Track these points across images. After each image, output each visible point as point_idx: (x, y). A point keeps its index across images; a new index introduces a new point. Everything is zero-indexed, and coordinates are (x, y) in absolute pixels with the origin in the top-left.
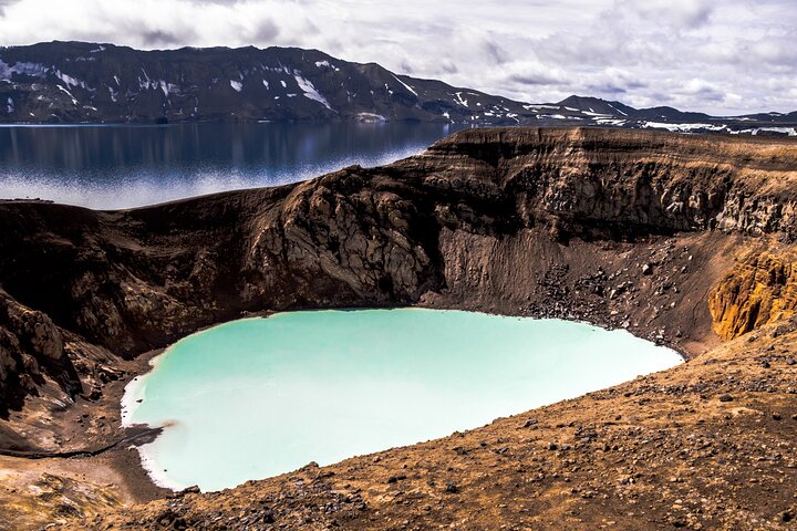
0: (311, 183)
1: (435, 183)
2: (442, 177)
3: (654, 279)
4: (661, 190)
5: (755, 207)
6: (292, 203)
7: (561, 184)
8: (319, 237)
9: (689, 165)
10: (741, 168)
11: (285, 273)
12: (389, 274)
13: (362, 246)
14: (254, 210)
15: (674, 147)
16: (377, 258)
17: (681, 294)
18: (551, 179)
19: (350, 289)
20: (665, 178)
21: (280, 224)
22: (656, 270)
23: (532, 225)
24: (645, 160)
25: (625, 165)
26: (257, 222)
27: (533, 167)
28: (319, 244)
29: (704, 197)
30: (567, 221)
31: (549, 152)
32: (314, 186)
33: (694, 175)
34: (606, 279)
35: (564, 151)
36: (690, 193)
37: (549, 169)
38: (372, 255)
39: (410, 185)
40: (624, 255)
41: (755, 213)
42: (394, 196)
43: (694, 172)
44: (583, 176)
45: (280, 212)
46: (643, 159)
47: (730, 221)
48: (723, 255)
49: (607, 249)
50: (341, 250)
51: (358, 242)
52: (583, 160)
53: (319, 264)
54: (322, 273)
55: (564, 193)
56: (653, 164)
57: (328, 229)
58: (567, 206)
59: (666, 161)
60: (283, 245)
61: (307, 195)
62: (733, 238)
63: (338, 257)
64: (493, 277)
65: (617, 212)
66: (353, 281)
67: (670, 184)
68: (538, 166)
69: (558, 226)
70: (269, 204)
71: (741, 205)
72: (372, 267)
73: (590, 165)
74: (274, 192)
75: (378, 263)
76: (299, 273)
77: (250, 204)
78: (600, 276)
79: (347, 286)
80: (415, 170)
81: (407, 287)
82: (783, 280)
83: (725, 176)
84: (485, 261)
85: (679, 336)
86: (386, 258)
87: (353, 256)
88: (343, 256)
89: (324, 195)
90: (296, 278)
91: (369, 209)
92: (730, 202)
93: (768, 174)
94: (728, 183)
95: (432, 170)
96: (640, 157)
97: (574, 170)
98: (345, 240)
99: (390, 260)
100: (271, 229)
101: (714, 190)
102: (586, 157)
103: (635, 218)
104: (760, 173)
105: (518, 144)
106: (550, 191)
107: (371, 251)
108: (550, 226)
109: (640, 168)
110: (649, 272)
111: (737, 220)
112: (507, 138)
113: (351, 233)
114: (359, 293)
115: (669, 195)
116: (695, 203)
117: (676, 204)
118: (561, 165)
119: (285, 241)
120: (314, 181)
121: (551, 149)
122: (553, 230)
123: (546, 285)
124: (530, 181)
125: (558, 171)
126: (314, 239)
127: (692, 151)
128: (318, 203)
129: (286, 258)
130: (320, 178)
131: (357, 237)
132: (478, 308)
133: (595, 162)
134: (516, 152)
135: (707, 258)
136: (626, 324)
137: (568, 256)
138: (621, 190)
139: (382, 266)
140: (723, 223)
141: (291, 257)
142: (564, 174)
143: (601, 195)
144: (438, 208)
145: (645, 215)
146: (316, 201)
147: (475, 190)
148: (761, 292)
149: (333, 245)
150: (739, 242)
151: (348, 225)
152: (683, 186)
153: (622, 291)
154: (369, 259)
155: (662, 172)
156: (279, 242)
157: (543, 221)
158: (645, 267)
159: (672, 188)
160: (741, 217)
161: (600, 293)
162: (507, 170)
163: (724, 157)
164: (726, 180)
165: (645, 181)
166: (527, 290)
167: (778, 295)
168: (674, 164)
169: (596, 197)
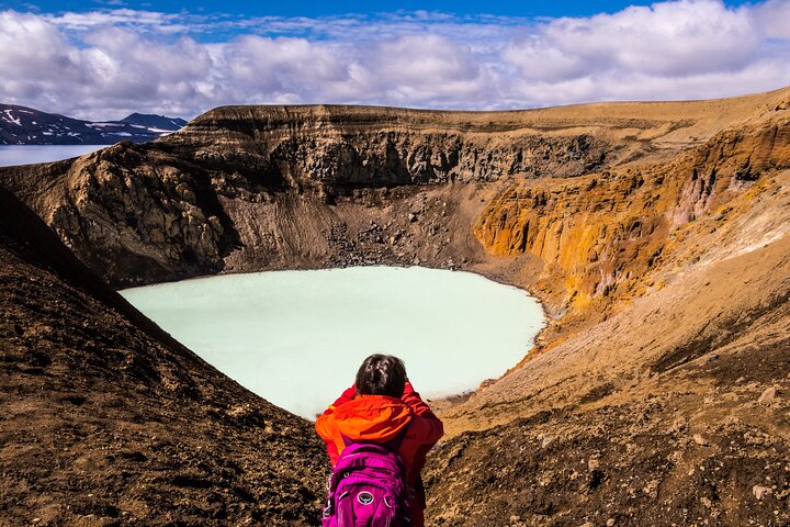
0: (90, 158)
1: (207, 157)
2: (212, 152)
3: (421, 224)
4: (406, 154)
5: (490, 158)
6: (78, 178)
7: (321, 153)
8: (117, 214)
9: (423, 132)
10: (465, 132)
11: (89, 254)
12: (190, 246)
13: (159, 220)
14: (34, 187)
15: (406, 119)
16: (176, 231)
17: (451, 231)
18: (309, 150)
19: (158, 265)
20: (406, 143)
21: (71, 201)
22: (420, 218)
23: (301, 192)
24: (387, 131)
25: (370, 135)
26: (42, 201)
27: (290, 141)
28: (117, 221)
29: (443, 156)
30: (331, 185)
31: (299, 126)
32: (95, 160)
33: (430, 139)
34: (381, 230)
35: (314, 125)
36: (430, 153)
37: (304, 141)
38: (170, 229)
39: (183, 159)
40: (386, 210)
41: (491, 163)
42: (175, 170)
43: (429, 138)
44: (340, 145)
45: (66, 189)
46: (383, 130)
47: (467, 174)
48: (470, 199)
49: (371, 207)
50: (140, 226)
51: (156, 217)
52: (335, 132)
53: (120, 242)
54: (125, 251)
55: (324, 161)
56: (393, 133)
57: (123, 204)
58: (330, 172)
59: (403, 130)
60: (80, 224)
61: (92, 170)
62: (472, 186)
63: (139, 233)
64: (286, 238)
65: (372, 175)
66: (159, 256)
67: (413, 148)
68: (294, 139)
69: (325, 191)
70: (49, 181)
71: (476, 158)
72: (173, 241)
73: (342, 136)
74: (52, 167)
75: (177, 236)
76: (104, 253)
77: (27, 180)
78: (375, 228)
79: (154, 262)
80: (182, 145)
81: (211, 257)
82: (544, 203)
83: (455, 139)
84: (273, 226)
85: (465, 262)
86: (185, 230)
87: (155, 231)
88: (144, 232)
89: (110, 170)
90: (102, 259)
91: (155, 183)
92: (465, 159)
93: (491, 135)
94: (459, 144)
95: (199, 145)
96: (380, 128)
97: (330, 141)
98: (142, 215)
99: (188, 232)
100: (63, 206)
101: (450, 150)
102: (336, 129)
103: (387, 178)
104: (484, 135)
105: (270, 120)
106: (310, 161)
107: (169, 225)
108: (317, 191)
109: (383, 136)
110: (414, 220)
111: (473, 170)
112: (258, 115)
113: (147, 207)
114: (169, 269)
115: (413, 157)
116: (436, 161)
117: (419, 164)
118: (315, 137)
119: (81, 220)
120: (93, 156)
121: (300, 124)
122: (321, 194)
123: (336, 240)
124: (290, 152)
125: (313, 143)
126: (112, 217)
127: (422, 121)
128: (108, 178)
129: (87, 237)
130: (100, 152)
131: (155, 211)
132: (286, 267)
133: (345, 133)
134: (270, 127)
135: (457, 204)
136: (417, 261)
137: (341, 216)
138: (374, 155)
139: (182, 240)
140: (462, 176)
141: (93, 236)
142: (320, 145)
143: (357, 159)
144: (213, 181)
145: (394, 176)
146: (104, 176)
147: (245, 162)
148: (527, 215)
149: (132, 221)
150: (480, 188)
151: (142, 200)
152: (425, 148)
153: (398, 238)
154: (168, 232)
155: (402, 140)
156: (75, 222)
157: (310, 188)
158: (411, 216)
159: (415, 151)
160: (478, 169)
161: (381, 241)
162: (266, 144)
163: (449, 125)
164: (457, 141)
165: (391, 148)
166: (321, 247)
167: (542, 214)
168: (411, 132)
169: (353, 164)
